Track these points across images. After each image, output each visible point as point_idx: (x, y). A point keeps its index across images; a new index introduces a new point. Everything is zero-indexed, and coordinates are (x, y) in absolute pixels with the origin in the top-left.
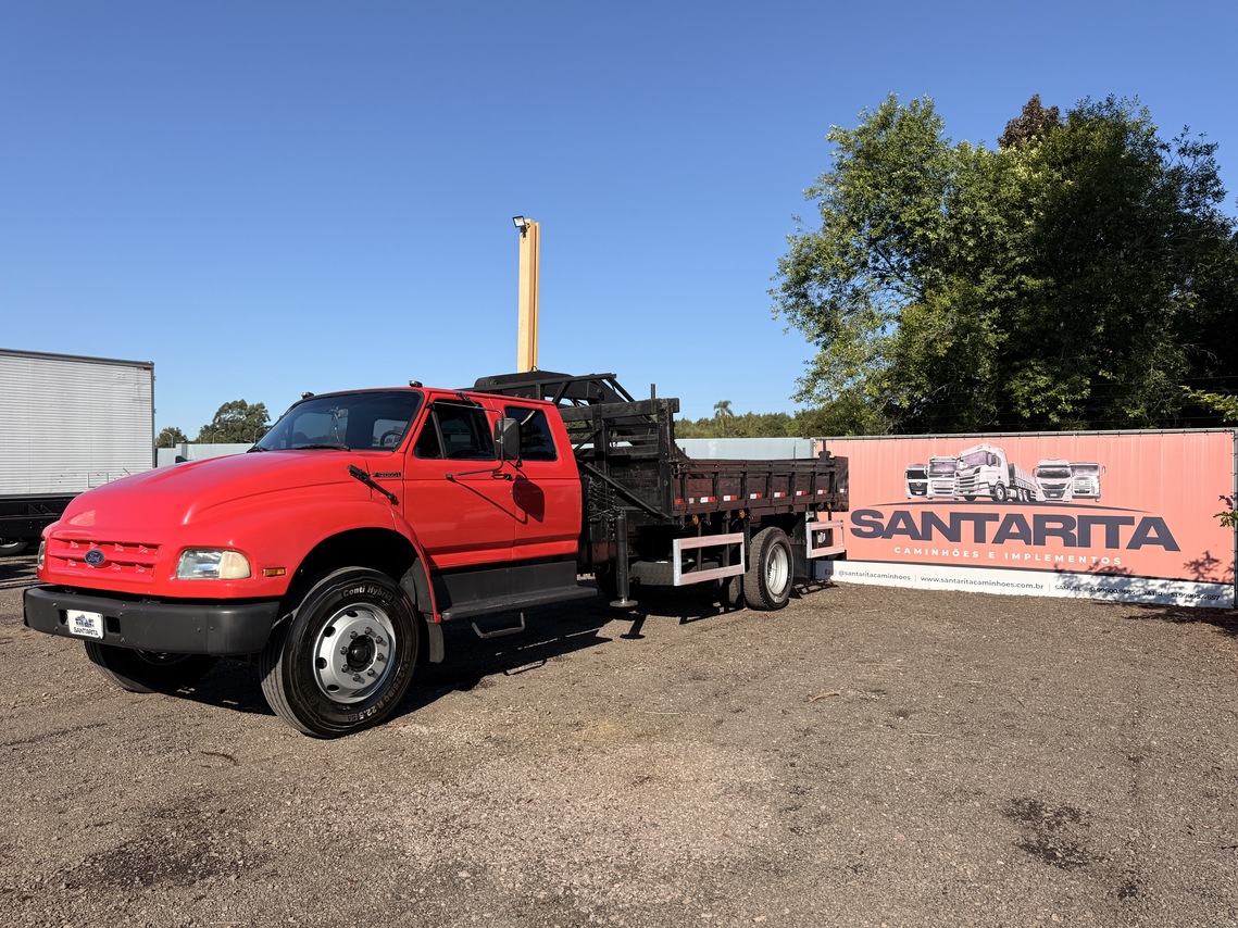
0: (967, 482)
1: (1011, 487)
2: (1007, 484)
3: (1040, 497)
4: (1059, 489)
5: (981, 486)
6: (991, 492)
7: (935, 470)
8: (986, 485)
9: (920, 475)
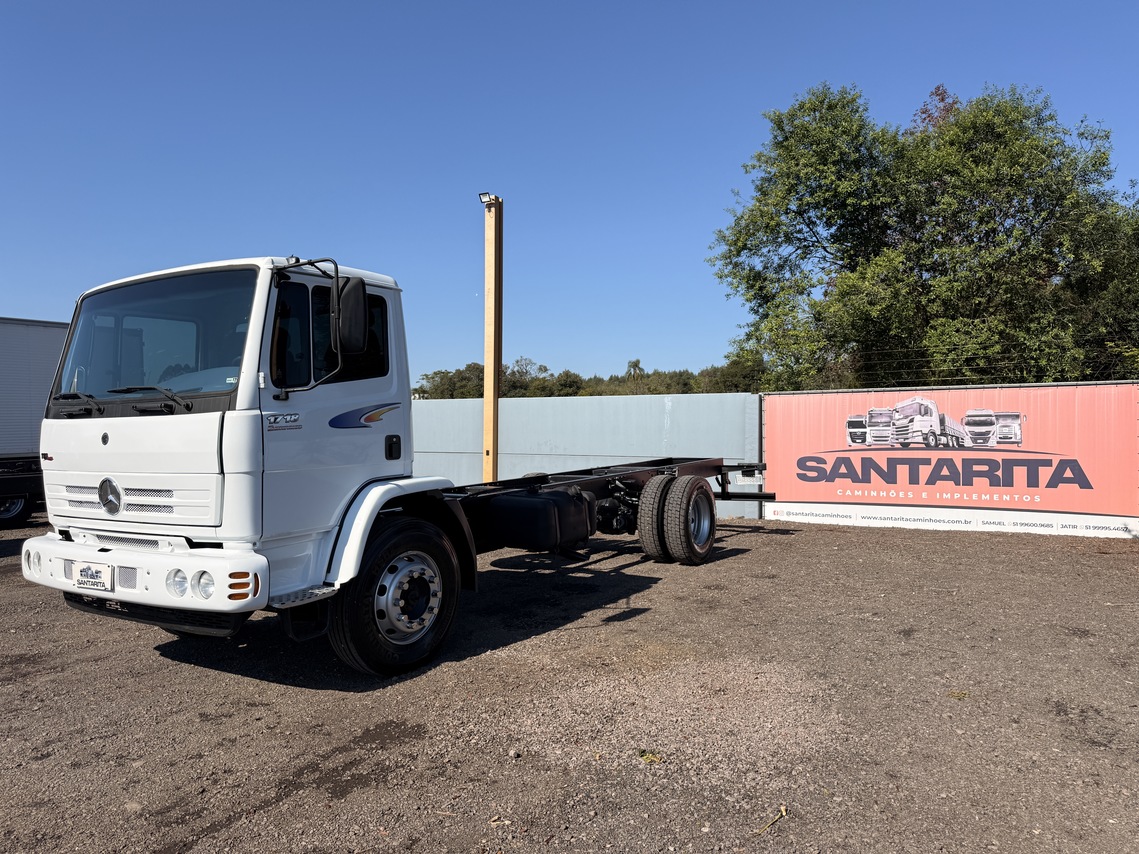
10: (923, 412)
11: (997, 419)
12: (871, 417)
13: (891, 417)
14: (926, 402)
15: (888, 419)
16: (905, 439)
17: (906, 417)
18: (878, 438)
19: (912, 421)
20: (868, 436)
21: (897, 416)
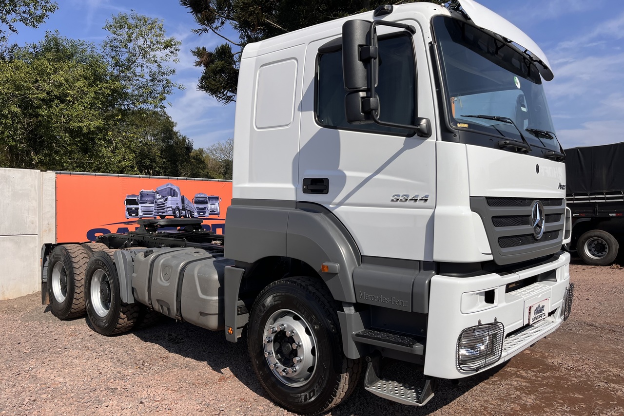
0: (161, 207)
1: (184, 209)
2: (181, 208)
3: (196, 214)
4: (203, 210)
5: (168, 209)
6: (174, 212)
7: (143, 199)
8: (171, 209)
9: (134, 202)
10: (172, 195)
11: (209, 200)
12: (142, 195)
13: (154, 197)
14: (174, 187)
15: (151, 198)
16: (163, 213)
17: (163, 197)
18: (147, 212)
19: (166, 200)
20: (139, 210)
21: (158, 196)
